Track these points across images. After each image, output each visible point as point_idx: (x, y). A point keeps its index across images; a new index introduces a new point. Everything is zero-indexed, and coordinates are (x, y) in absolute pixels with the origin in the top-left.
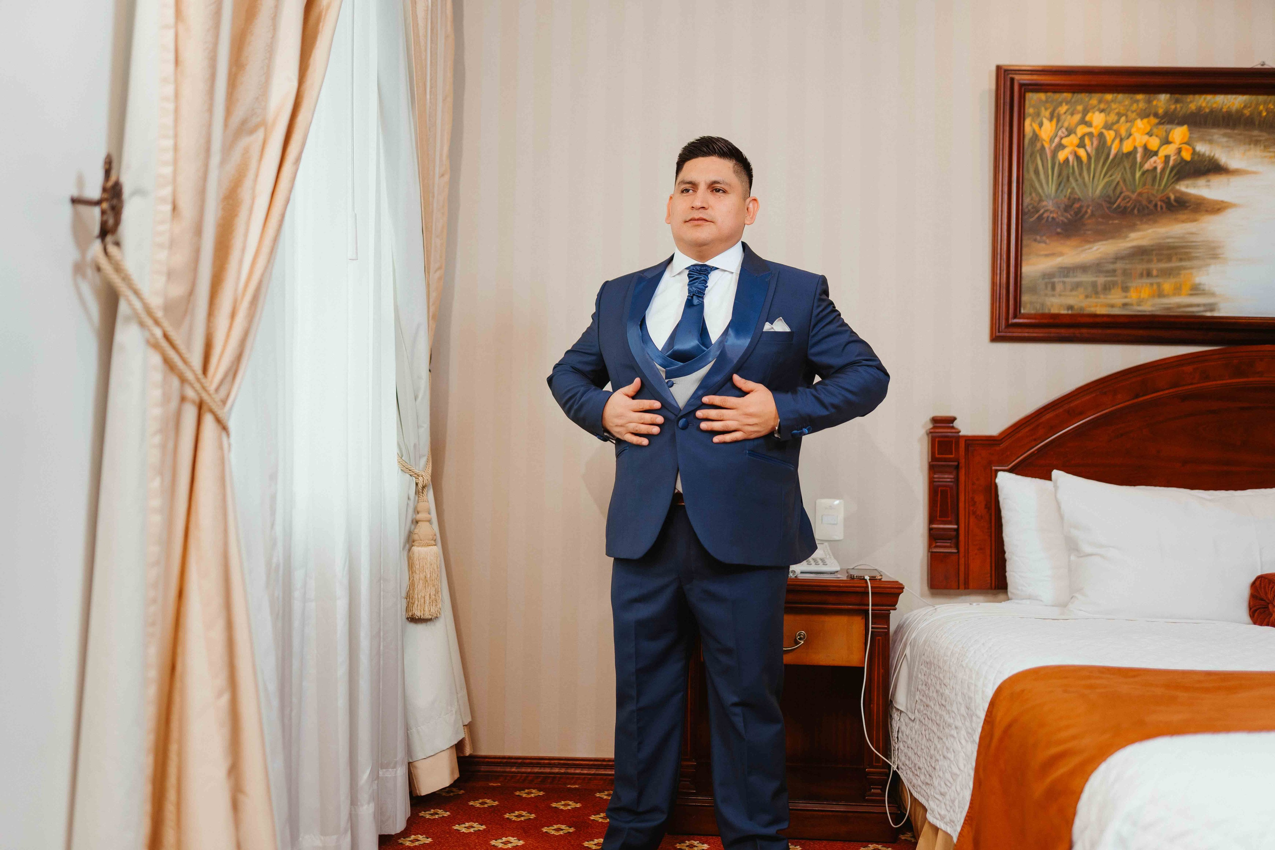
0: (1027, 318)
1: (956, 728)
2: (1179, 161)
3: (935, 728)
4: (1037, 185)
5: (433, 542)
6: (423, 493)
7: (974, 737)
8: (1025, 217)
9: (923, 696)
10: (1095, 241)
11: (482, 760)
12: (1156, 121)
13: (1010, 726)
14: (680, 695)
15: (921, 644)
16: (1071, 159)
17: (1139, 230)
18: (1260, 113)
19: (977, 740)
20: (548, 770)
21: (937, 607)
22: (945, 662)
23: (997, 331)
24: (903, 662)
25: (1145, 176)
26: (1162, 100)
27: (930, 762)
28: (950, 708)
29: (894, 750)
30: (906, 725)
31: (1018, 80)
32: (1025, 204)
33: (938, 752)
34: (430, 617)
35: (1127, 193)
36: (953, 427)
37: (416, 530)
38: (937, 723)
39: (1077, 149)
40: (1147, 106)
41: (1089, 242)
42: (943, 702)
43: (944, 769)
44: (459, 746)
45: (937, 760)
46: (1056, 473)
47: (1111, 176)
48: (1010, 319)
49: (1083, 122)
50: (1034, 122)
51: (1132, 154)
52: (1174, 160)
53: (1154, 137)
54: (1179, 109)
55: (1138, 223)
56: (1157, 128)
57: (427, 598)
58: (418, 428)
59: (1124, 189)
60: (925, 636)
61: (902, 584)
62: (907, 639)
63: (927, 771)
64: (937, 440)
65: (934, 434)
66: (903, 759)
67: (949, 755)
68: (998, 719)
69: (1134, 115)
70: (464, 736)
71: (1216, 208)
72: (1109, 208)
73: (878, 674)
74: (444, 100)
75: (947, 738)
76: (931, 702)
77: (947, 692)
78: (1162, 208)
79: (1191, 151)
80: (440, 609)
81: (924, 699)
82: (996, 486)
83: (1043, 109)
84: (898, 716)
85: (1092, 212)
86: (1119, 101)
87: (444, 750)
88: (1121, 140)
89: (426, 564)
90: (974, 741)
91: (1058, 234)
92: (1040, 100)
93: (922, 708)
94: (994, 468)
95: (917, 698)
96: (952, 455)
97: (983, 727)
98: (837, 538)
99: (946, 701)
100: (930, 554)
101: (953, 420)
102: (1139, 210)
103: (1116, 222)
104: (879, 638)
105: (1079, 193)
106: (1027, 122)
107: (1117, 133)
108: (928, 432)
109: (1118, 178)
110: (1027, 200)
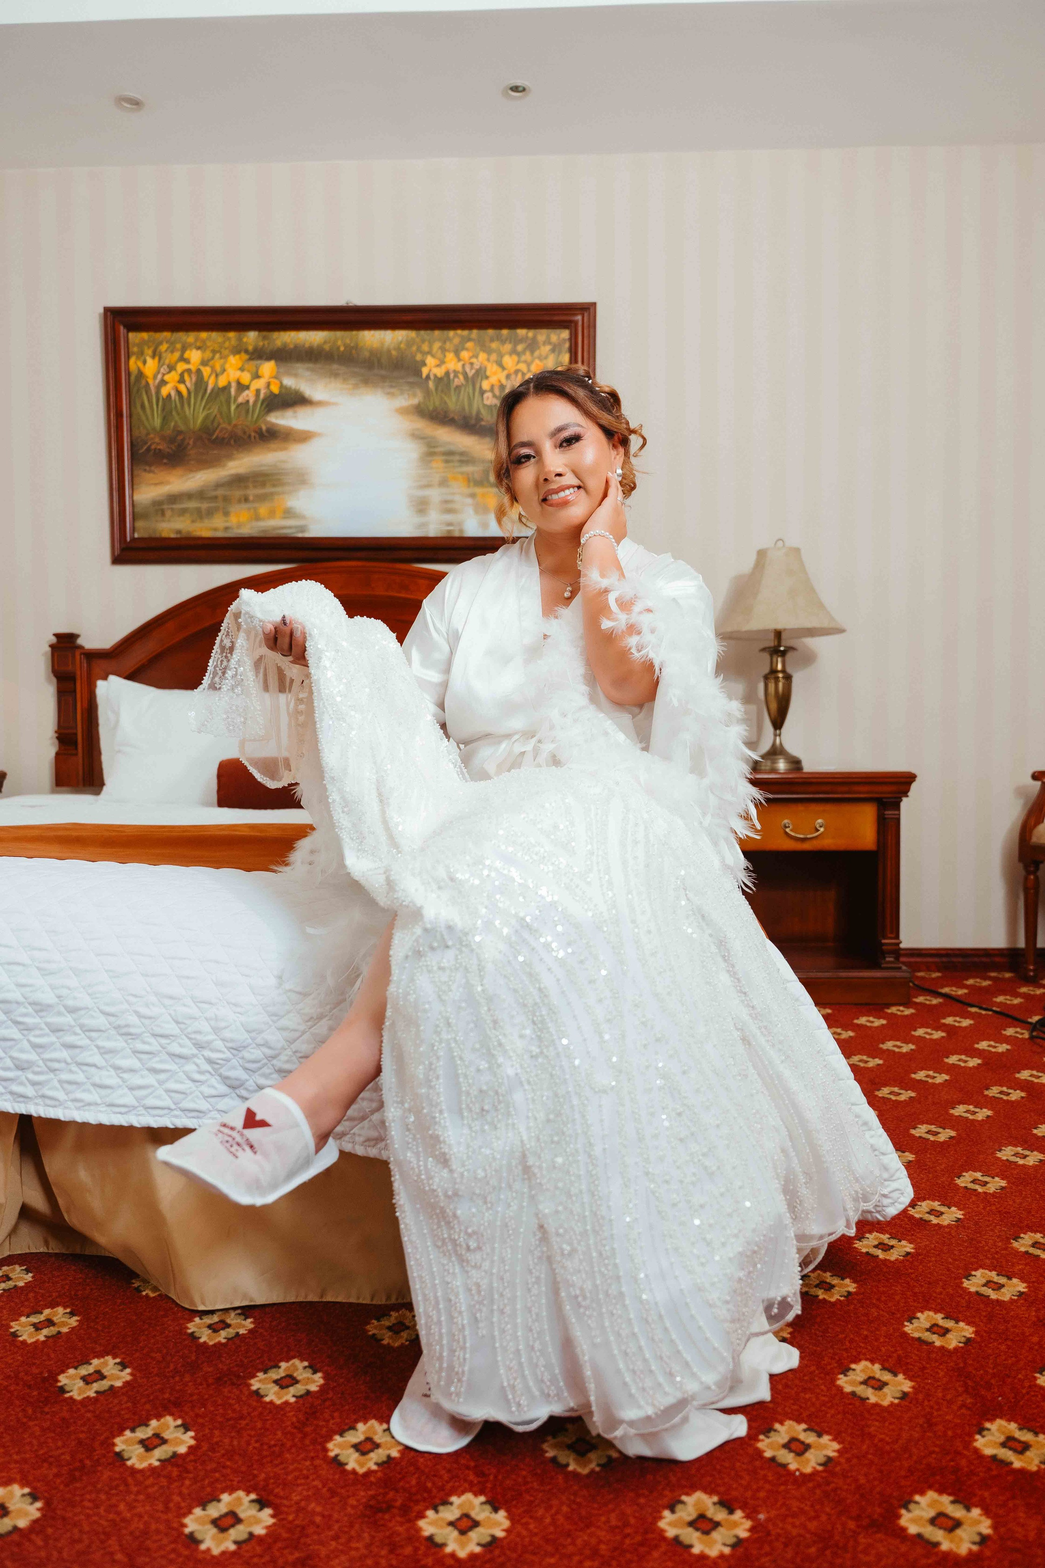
0: (140, 542)
2: (268, 395)
4: (144, 418)
8: (135, 449)
10: (196, 471)
12: (247, 357)
16: (173, 393)
18: (338, 348)
23: (117, 555)
25: (239, 409)
26: (252, 337)
31: (123, 321)
32: (134, 437)
35: (223, 426)
36: (76, 642)
39: (178, 385)
40: (237, 343)
41: (191, 471)
47: (209, 409)
49: (182, 359)
50: (139, 360)
51: (226, 388)
52: (264, 393)
53: (246, 372)
54: (267, 345)
55: (235, 452)
56: (248, 364)
59: (221, 421)
64: (57, 654)
65: (56, 649)
69: (226, 352)
71: (304, 437)
72: (209, 440)
78: (255, 438)
79: (279, 385)
82: (95, 692)
83: (146, 348)
85: (194, 442)
86: (213, 338)
88: (217, 376)
91: (165, 464)
92: (143, 339)
96: (70, 667)
100: (57, 756)
101: (76, 636)
102: (235, 441)
103: (215, 452)
105: (182, 427)
106: (133, 360)
107: (213, 369)
108: (51, 647)
109: (216, 411)
110: (136, 433)
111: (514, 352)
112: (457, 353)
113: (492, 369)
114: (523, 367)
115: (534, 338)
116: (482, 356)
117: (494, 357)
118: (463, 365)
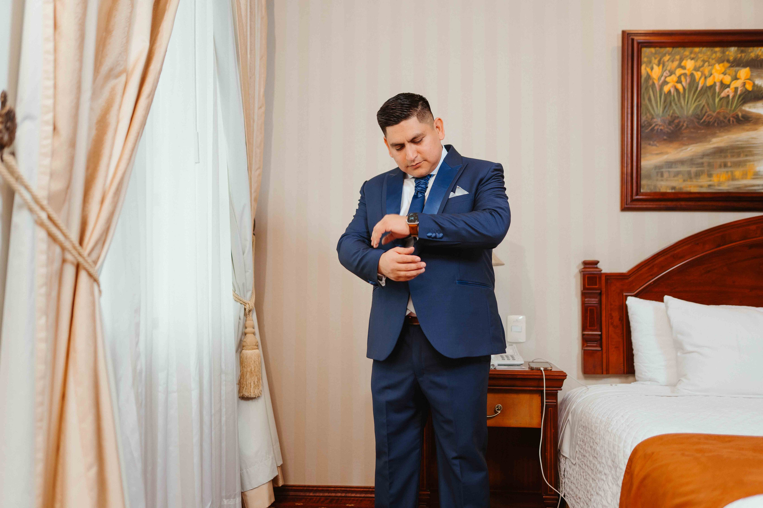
0: (645, 195)
1: (605, 474)
2: (744, 91)
3: (590, 472)
4: (650, 108)
5: (256, 347)
6: (249, 315)
7: (618, 482)
8: (643, 129)
9: (581, 449)
10: (689, 144)
11: (291, 488)
12: (728, 65)
13: (644, 479)
14: (418, 451)
15: (579, 413)
16: (672, 90)
17: (718, 137)
19: (621, 485)
20: (333, 494)
21: (589, 387)
22: (596, 428)
23: (625, 204)
24: (567, 424)
25: (722, 100)
26: (732, 52)
27: (587, 495)
28: (600, 460)
29: (561, 483)
30: (570, 467)
31: (637, 40)
32: (642, 121)
33: (593, 489)
34: (254, 396)
35: (709, 113)
36: (597, 268)
37: (245, 339)
38: (591, 469)
39: (676, 84)
40: (722, 55)
41: (684, 145)
42: (596, 456)
43: (597, 502)
44: (275, 481)
45: (592, 495)
46: (666, 298)
47: (699, 101)
48: (634, 196)
49: (680, 66)
50: (648, 67)
51: (713, 87)
52: (741, 90)
53: (727, 76)
54: (743, 57)
55: (718, 132)
56: (729, 70)
57: (252, 384)
58: (245, 272)
59: (708, 110)
60: (581, 408)
61: (565, 373)
62: (569, 409)
63: (585, 501)
64: (587, 276)
65: (585, 273)
66: (568, 490)
67: (600, 493)
68: (636, 473)
69: (713, 61)
70: (277, 474)
72: (698, 122)
73: (551, 433)
74: (261, 58)
75: (599, 481)
76: (587, 454)
77: (598, 448)
78: (733, 122)
79: (752, 84)
80: (261, 391)
81: (582, 451)
82: (626, 306)
83: (653, 58)
84: (564, 460)
85: (687, 125)
86: (704, 52)
87: (264, 484)
88: (706, 78)
89: (251, 361)
90: (617, 485)
91: (665, 140)
92: (651, 53)
93: (580, 457)
94: (625, 294)
95: (577, 449)
96: (597, 285)
97: (624, 476)
98: (521, 341)
99: (597, 454)
100: (583, 351)
101: (597, 263)
102: (718, 124)
103: (703, 131)
104: (551, 409)
105: (678, 113)
106: (643, 67)
107: (703, 73)
108: (581, 270)
109: (704, 103)
110: (645, 118)
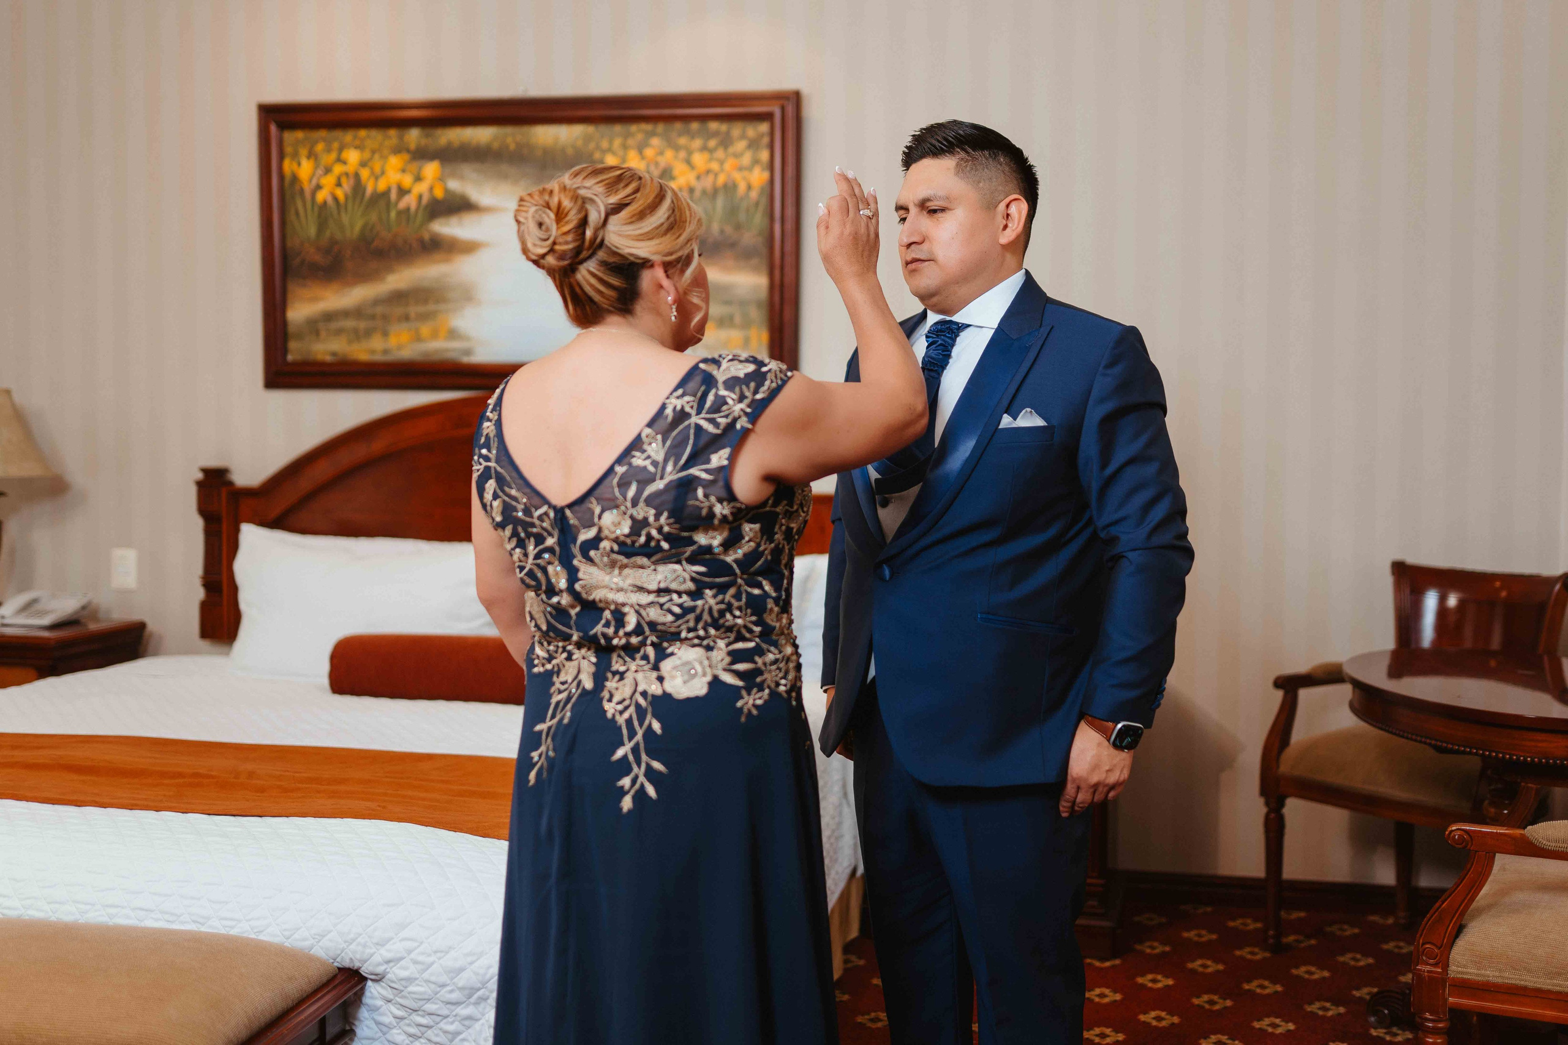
0: (293, 366)
2: (431, 200)
4: (297, 227)
8: (289, 261)
12: (408, 157)
16: (329, 199)
18: (508, 146)
23: (271, 378)
25: (400, 214)
26: (414, 135)
32: (287, 248)
35: (383, 234)
36: (226, 479)
39: (334, 189)
40: (399, 141)
41: (347, 285)
47: (368, 216)
48: (279, 366)
49: (340, 160)
50: (294, 162)
51: (386, 194)
52: (427, 197)
53: (407, 174)
54: (430, 143)
55: (395, 265)
56: (409, 164)
59: (380, 229)
69: (386, 152)
71: (469, 248)
72: (367, 251)
78: (416, 249)
79: (443, 189)
83: (301, 148)
85: (352, 253)
86: (372, 137)
88: (377, 178)
91: (321, 278)
92: (298, 139)
96: (214, 506)
98: (131, 588)
101: (225, 470)
102: (395, 252)
103: (374, 264)
105: (339, 236)
106: (287, 162)
107: (372, 173)
108: (197, 482)
109: (375, 219)
110: (289, 244)
111: (704, 148)
112: (640, 149)
113: (679, 168)
114: (715, 166)
115: (728, 133)
116: (669, 154)
117: (682, 154)
118: (648, 166)
